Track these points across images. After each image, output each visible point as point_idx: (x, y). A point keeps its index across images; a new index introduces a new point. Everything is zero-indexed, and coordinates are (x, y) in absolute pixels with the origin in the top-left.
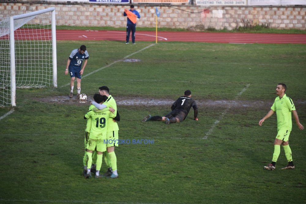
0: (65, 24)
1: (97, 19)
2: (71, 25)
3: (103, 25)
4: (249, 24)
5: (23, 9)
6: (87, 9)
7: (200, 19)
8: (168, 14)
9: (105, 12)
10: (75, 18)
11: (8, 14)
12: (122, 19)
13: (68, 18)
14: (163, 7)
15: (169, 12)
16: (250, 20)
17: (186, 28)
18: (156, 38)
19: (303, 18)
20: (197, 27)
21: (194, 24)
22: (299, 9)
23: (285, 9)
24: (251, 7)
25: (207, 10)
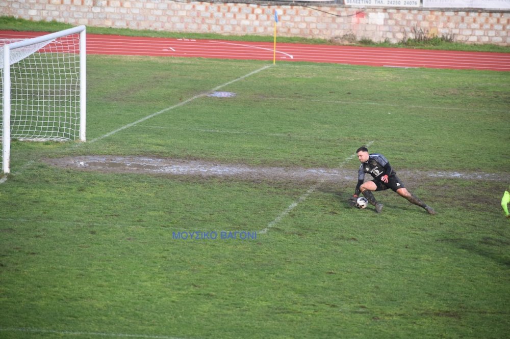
0: (148, 29)
1: (196, 21)
2: (157, 30)
3: (204, 31)
4: (423, 36)
5: (88, 4)
6: (183, 6)
7: (350, 25)
8: (303, 18)
9: (209, 11)
10: (165, 19)
11: (66, 10)
12: (233, 23)
13: (154, 19)
14: (295, 7)
15: (305, 15)
16: (424, 30)
17: (328, 38)
18: (274, 55)
19: (504, 29)
20: (344, 37)
21: (340, 33)
22: (498, 15)
23: (477, 14)
24: (427, 9)
25: (361, 13)
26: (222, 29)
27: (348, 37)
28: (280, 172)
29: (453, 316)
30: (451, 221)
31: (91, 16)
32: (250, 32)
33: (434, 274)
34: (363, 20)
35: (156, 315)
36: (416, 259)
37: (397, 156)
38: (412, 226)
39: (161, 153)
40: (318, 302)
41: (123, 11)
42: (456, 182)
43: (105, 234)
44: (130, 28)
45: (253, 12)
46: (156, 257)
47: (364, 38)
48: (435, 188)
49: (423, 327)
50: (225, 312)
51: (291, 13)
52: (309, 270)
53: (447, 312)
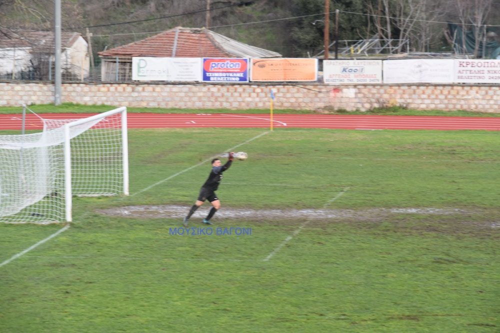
0: (174, 107)
1: (211, 100)
2: (181, 108)
3: (218, 107)
4: (385, 105)
6: (200, 89)
7: (329, 99)
8: (292, 94)
9: (221, 92)
10: (187, 99)
12: (240, 100)
13: (179, 100)
14: (286, 86)
15: (294, 92)
16: (386, 100)
17: (312, 109)
18: (272, 123)
19: (446, 98)
20: (325, 108)
21: (321, 105)
22: (441, 88)
23: (425, 88)
24: (387, 85)
25: (337, 89)
26: (231, 106)
27: (328, 108)
28: (277, 213)
29: (412, 319)
30: (410, 246)
31: (130, 99)
32: (252, 106)
33: (398, 288)
34: (339, 95)
35: (186, 327)
36: (384, 276)
37: (368, 198)
38: (380, 251)
39: (186, 202)
40: (310, 312)
41: (155, 94)
42: (414, 216)
43: (145, 266)
44: (161, 107)
45: (254, 91)
46: (184, 282)
47: (340, 109)
48: (397, 221)
49: (390, 328)
50: (238, 322)
51: (283, 91)
52: (302, 288)
53: (409, 316)
